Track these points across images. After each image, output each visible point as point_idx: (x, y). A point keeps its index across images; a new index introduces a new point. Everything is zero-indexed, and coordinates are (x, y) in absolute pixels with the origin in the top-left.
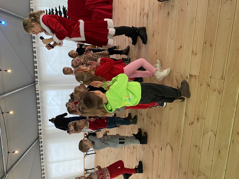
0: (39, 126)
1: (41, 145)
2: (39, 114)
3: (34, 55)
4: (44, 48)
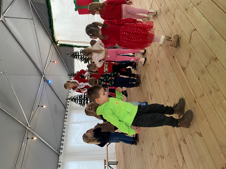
3: (64, 130)
4: (73, 125)
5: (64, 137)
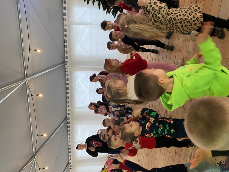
0: (67, 107)
1: (68, 125)
2: (68, 95)
3: (65, 33)
4: (75, 25)
5: (66, 42)
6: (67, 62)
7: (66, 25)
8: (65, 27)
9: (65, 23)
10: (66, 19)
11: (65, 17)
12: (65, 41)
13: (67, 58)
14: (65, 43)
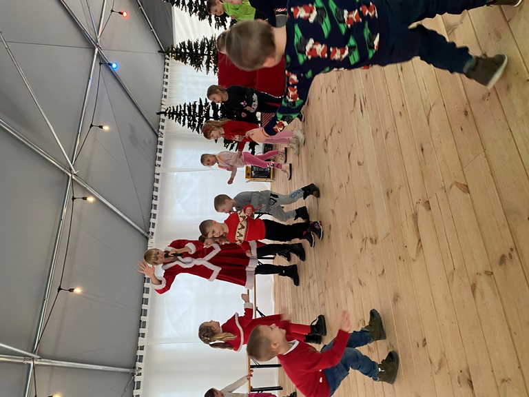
0: (140, 338)
3: (156, 185)
4: (176, 173)
5: (156, 200)
6: (153, 233)
7: (158, 174)
8: (156, 177)
9: (158, 170)
10: (159, 166)
11: (158, 162)
12: (153, 198)
13: (153, 227)
14: (154, 201)
